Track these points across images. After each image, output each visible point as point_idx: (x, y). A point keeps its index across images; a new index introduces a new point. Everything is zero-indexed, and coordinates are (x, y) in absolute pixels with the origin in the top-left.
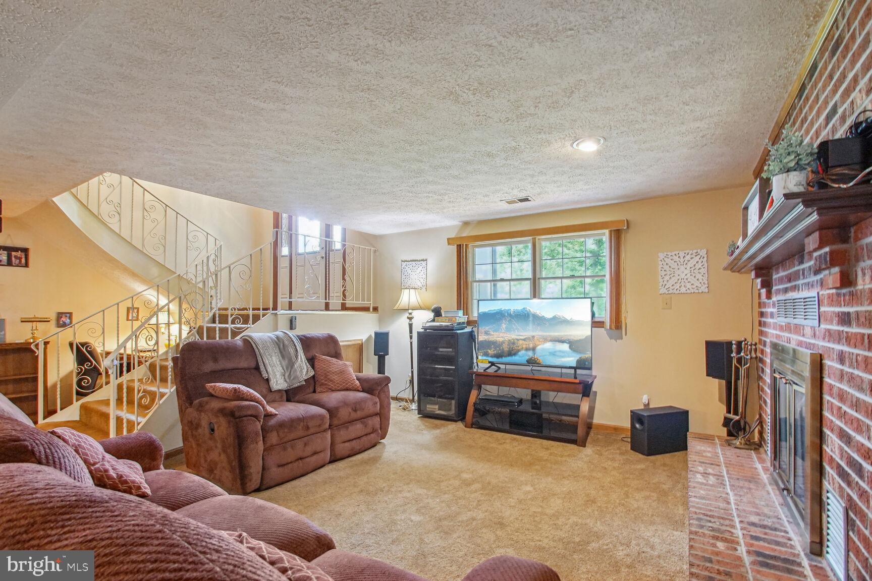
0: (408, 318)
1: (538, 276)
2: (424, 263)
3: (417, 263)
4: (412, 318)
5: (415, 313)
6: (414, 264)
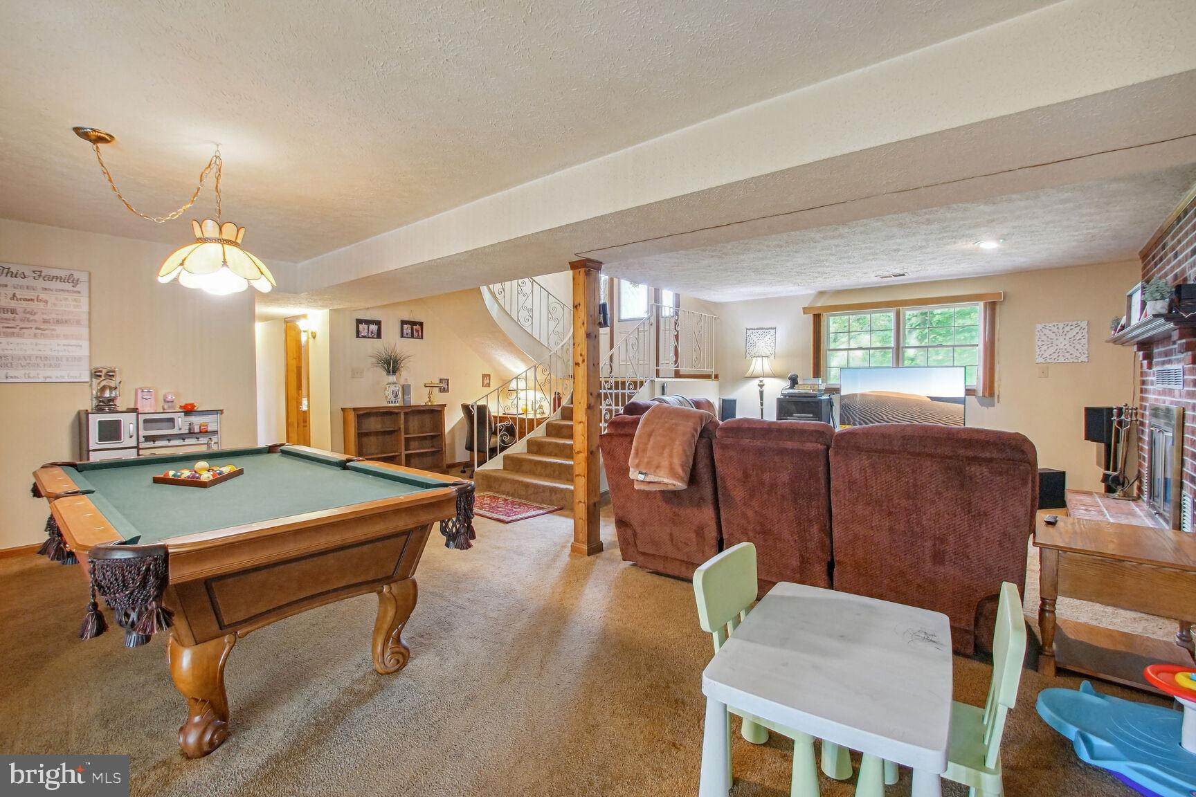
0: (759, 385)
1: (901, 345)
2: (772, 332)
3: (764, 330)
4: (763, 385)
5: (767, 381)
6: (761, 331)
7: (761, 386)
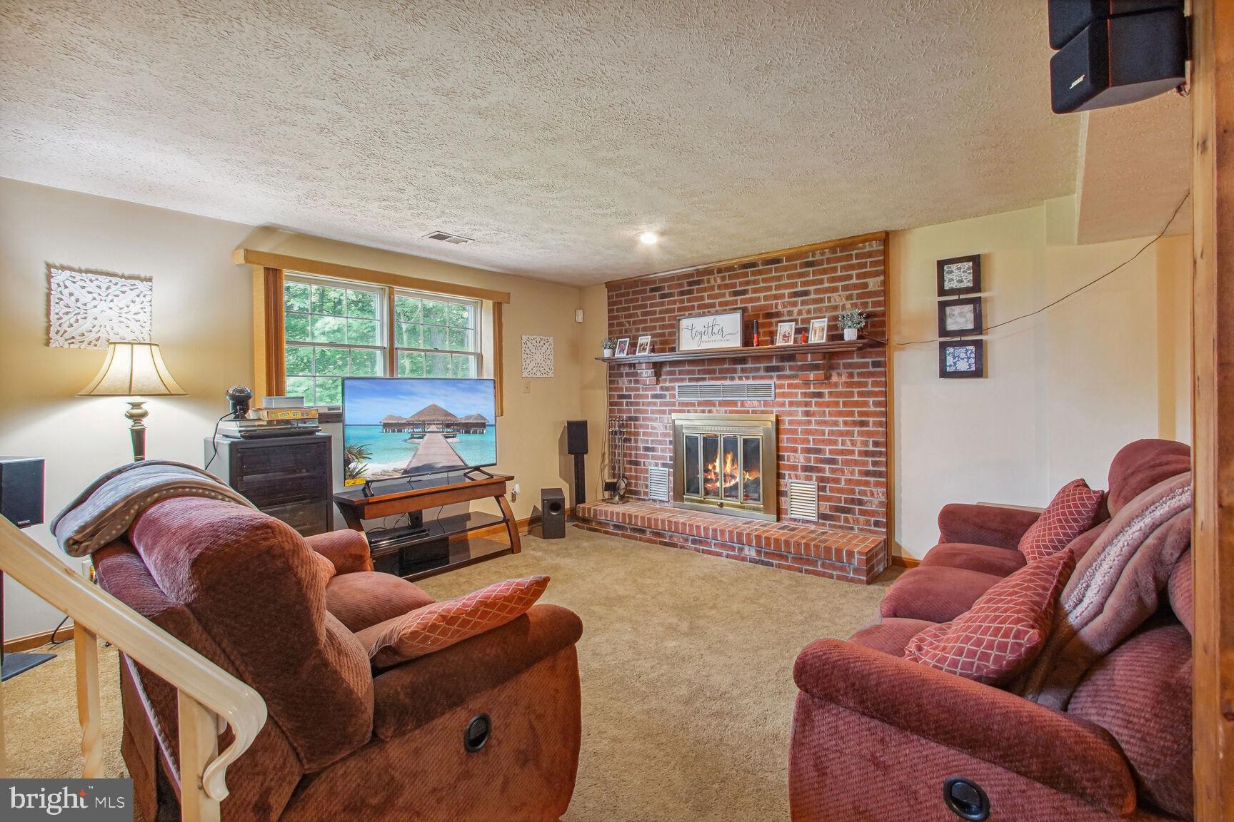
0: (131, 416)
1: (397, 345)
2: (142, 286)
3: (114, 280)
4: (144, 415)
5: (150, 405)
6: (104, 281)
7: (136, 418)
